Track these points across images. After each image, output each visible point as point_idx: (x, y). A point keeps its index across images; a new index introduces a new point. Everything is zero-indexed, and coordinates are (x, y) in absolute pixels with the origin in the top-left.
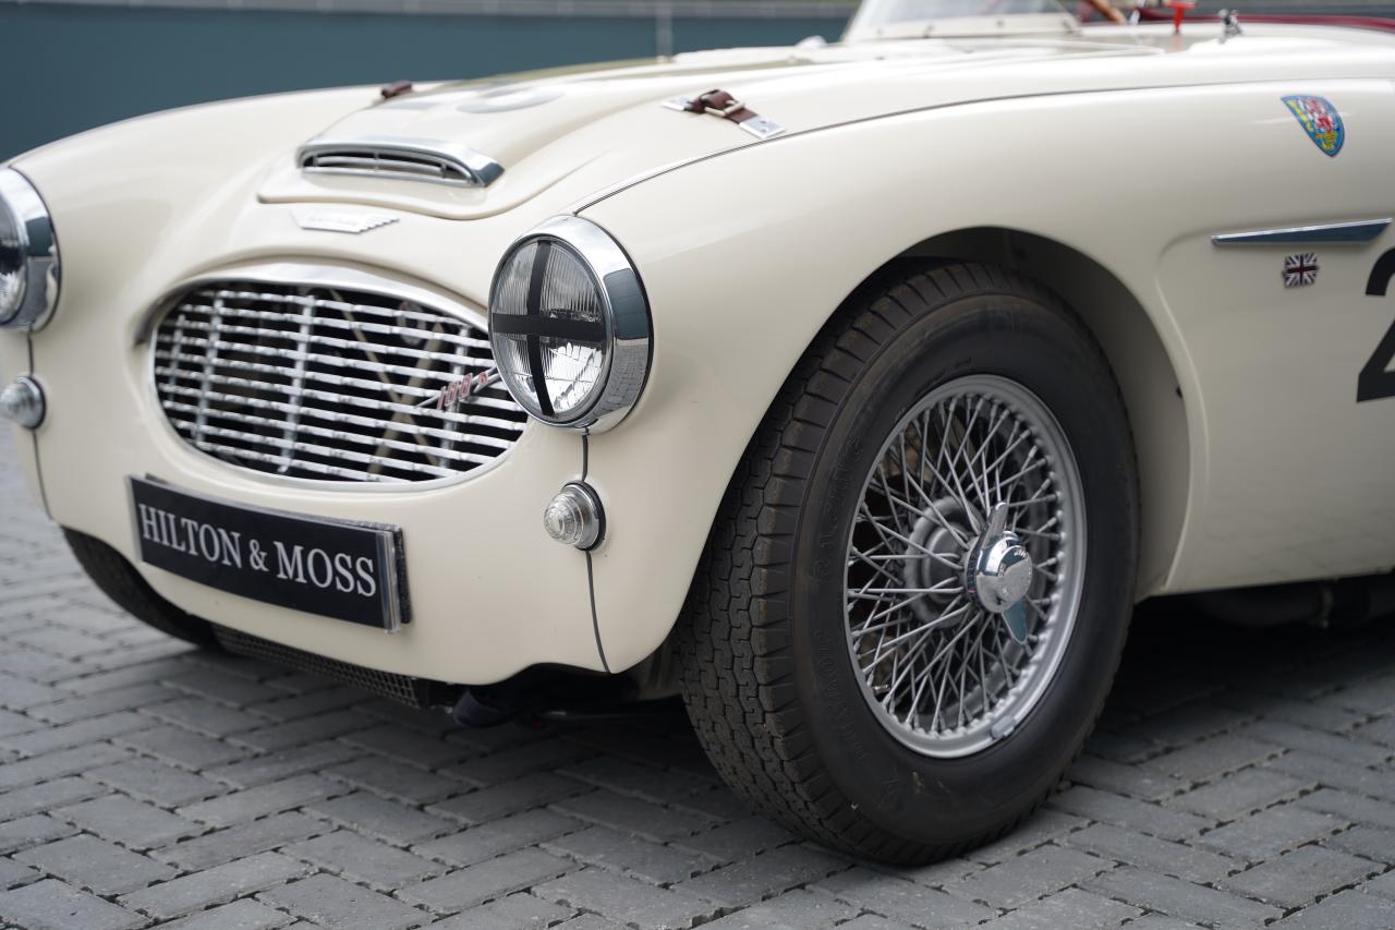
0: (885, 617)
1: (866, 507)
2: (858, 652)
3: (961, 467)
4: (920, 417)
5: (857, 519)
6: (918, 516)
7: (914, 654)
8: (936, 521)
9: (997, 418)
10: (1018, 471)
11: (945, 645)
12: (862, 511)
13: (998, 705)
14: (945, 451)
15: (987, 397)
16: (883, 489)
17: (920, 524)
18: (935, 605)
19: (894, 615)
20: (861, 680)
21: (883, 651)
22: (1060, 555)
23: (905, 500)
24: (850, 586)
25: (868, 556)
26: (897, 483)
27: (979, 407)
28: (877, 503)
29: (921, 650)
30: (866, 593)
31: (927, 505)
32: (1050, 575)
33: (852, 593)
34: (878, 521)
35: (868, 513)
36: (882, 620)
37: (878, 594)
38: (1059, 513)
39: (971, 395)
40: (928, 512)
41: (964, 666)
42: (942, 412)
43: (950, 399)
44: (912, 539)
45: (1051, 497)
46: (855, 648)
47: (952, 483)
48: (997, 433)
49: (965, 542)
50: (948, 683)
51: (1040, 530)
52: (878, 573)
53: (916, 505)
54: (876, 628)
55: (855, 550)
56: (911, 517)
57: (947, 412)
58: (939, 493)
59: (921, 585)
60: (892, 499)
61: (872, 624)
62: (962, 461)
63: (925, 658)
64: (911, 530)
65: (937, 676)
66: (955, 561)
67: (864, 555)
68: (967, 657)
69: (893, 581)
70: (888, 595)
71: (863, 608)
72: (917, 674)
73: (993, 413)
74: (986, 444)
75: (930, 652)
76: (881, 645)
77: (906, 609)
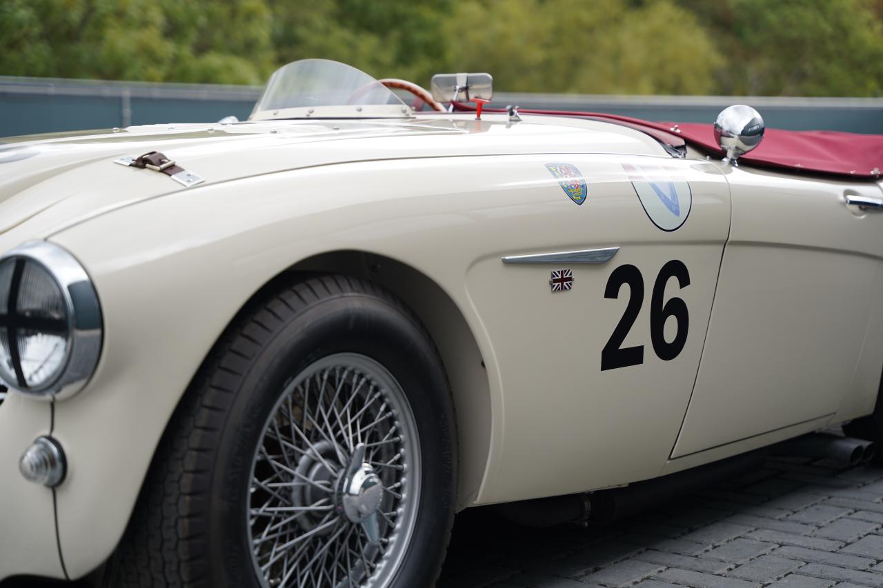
0: (278, 528)
1: (264, 449)
2: (258, 555)
3: (332, 419)
4: (303, 384)
5: (257, 458)
6: (302, 455)
7: (299, 555)
8: (315, 458)
9: (357, 384)
10: (373, 421)
11: (322, 547)
12: (261, 452)
14: (321, 408)
15: (350, 368)
16: (276, 435)
17: (303, 461)
18: (314, 518)
19: (285, 527)
20: (260, 576)
21: (276, 553)
22: (403, 480)
23: (292, 443)
24: (252, 507)
25: (266, 485)
26: (286, 431)
27: (344, 376)
28: (271, 445)
29: (305, 551)
30: (264, 511)
31: (308, 447)
32: (396, 494)
33: (254, 512)
34: (272, 459)
35: (266, 454)
36: (276, 531)
37: (273, 512)
38: (402, 450)
39: (338, 368)
40: (309, 451)
41: (336, 562)
42: (318, 379)
43: (324, 371)
44: (297, 472)
45: (397, 439)
46: (256, 552)
47: (326, 431)
48: (358, 394)
49: (336, 472)
50: (324, 575)
51: (389, 463)
52: (273, 497)
53: (300, 447)
54: (272, 536)
55: (256, 480)
56: (296, 455)
57: (322, 380)
58: (316, 438)
59: (304, 504)
60: (283, 442)
61: (269, 534)
62: (333, 414)
63: (307, 558)
64: (297, 465)
65: (316, 570)
66: (329, 486)
67: (263, 484)
68: (338, 555)
69: (284, 502)
70: (280, 512)
71: (262, 522)
72: (301, 570)
73: (355, 380)
74: (350, 402)
75: (311, 553)
76: (275, 549)
77: (293, 523)
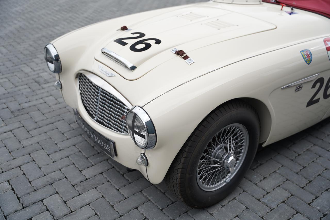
0: (205, 161)
2: (199, 165)
3: (230, 139)
4: (228, 128)
5: (210, 142)
6: (219, 145)
7: (207, 169)
8: (222, 147)
9: (239, 133)
11: (212, 170)
12: (211, 141)
13: (216, 184)
14: (229, 135)
16: (216, 138)
17: (219, 146)
18: (216, 162)
19: (207, 161)
20: (197, 170)
21: (203, 167)
23: (218, 141)
24: (203, 153)
26: (219, 138)
27: (238, 130)
28: (214, 140)
29: (209, 169)
30: (205, 155)
31: (222, 143)
33: (203, 154)
34: (213, 143)
37: (206, 156)
39: (238, 127)
40: (221, 145)
41: (214, 175)
42: (232, 128)
43: (234, 126)
44: (216, 148)
46: (199, 164)
47: (228, 143)
48: (238, 136)
50: (210, 177)
51: (238, 150)
52: (208, 152)
53: (220, 143)
54: (203, 162)
55: (207, 146)
56: (218, 144)
57: (233, 128)
58: (225, 143)
59: (214, 158)
60: (216, 140)
61: (203, 161)
62: (231, 138)
63: (208, 171)
64: (217, 147)
65: (209, 175)
66: (223, 156)
67: (208, 148)
68: (215, 174)
69: (210, 155)
70: (208, 157)
71: (203, 157)
72: (206, 173)
73: (239, 132)
74: (235, 137)
75: (210, 170)
76: (202, 166)
77: (209, 161)
